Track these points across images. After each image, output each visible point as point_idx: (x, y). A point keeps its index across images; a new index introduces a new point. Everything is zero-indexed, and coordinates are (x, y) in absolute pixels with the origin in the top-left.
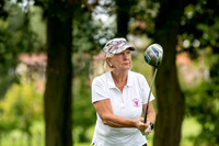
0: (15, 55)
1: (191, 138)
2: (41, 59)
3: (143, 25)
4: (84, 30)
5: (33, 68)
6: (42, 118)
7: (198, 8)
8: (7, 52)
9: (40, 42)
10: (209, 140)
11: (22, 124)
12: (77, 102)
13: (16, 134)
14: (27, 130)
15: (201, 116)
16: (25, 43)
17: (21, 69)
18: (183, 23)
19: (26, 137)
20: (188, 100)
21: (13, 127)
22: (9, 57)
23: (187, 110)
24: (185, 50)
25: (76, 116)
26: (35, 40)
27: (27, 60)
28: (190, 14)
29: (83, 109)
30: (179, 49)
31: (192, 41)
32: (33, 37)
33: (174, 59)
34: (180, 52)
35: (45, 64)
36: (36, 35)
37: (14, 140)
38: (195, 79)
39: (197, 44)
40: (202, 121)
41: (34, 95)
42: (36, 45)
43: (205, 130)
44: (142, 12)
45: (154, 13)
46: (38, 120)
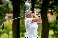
0: (5, 14)
1: (51, 35)
2: (11, 15)
3: (38, 6)
4: (23, 7)
5: (9, 17)
6: (12, 30)
7: (53, 1)
8: (2, 13)
9: (11, 10)
10: (56, 36)
11: (6, 32)
12: (21, 26)
13: (5, 34)
14: (8, 33)
15: (54, 29)
16: (7, 10)
17: (6, 17)
18: (49, 5)
19: (7, 35)
20: (50, 25)
21: (4, 32)
22: (3, 14)
23: (50, 28)
24: (50, 12)
25: (21, 30)
26: (10, 10)
27: (8, 15)
28: (51, 3)
29: (23, 28)
30: (48, 12)
31: (51, 10)
32: (9, 9)
33: (47, 15)
34: (48, 13)
35: (12, 16)
36: (10, 9)
37: (4, 36)
38: (52, 20)
39: (53, 11)
40: (54, 31)
41: (10, 24)
42: (10, 11)
43: (55, 33)
44: (38, 3)
45: (41, 3)
46: (11, 31)
